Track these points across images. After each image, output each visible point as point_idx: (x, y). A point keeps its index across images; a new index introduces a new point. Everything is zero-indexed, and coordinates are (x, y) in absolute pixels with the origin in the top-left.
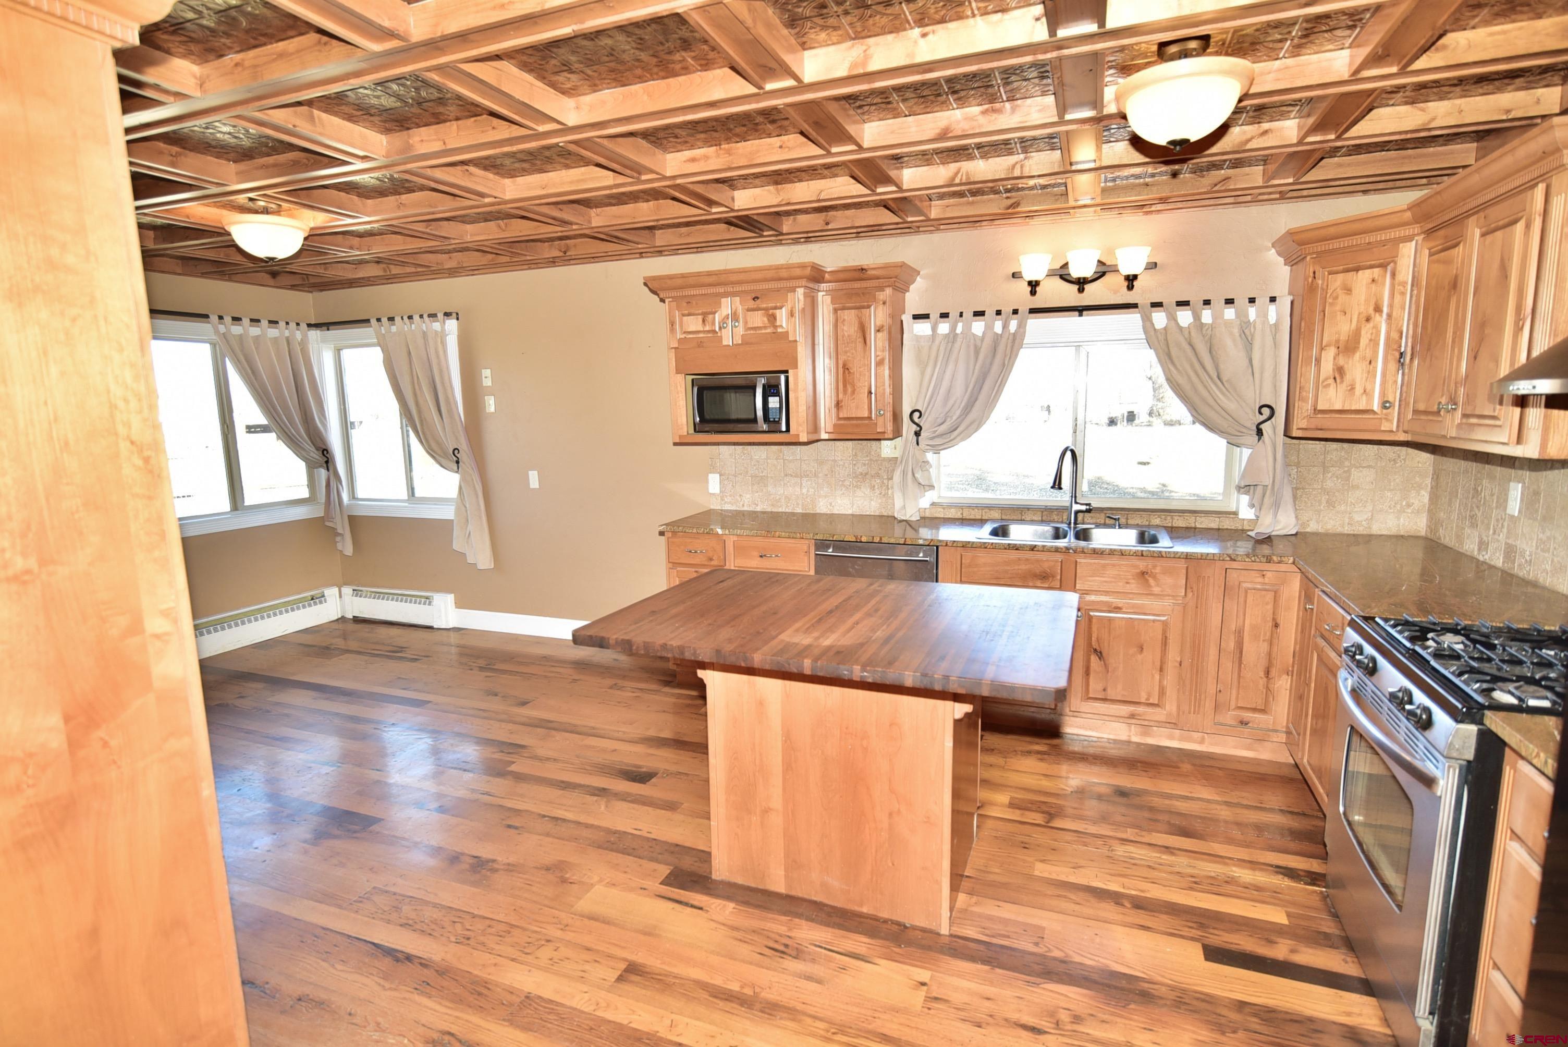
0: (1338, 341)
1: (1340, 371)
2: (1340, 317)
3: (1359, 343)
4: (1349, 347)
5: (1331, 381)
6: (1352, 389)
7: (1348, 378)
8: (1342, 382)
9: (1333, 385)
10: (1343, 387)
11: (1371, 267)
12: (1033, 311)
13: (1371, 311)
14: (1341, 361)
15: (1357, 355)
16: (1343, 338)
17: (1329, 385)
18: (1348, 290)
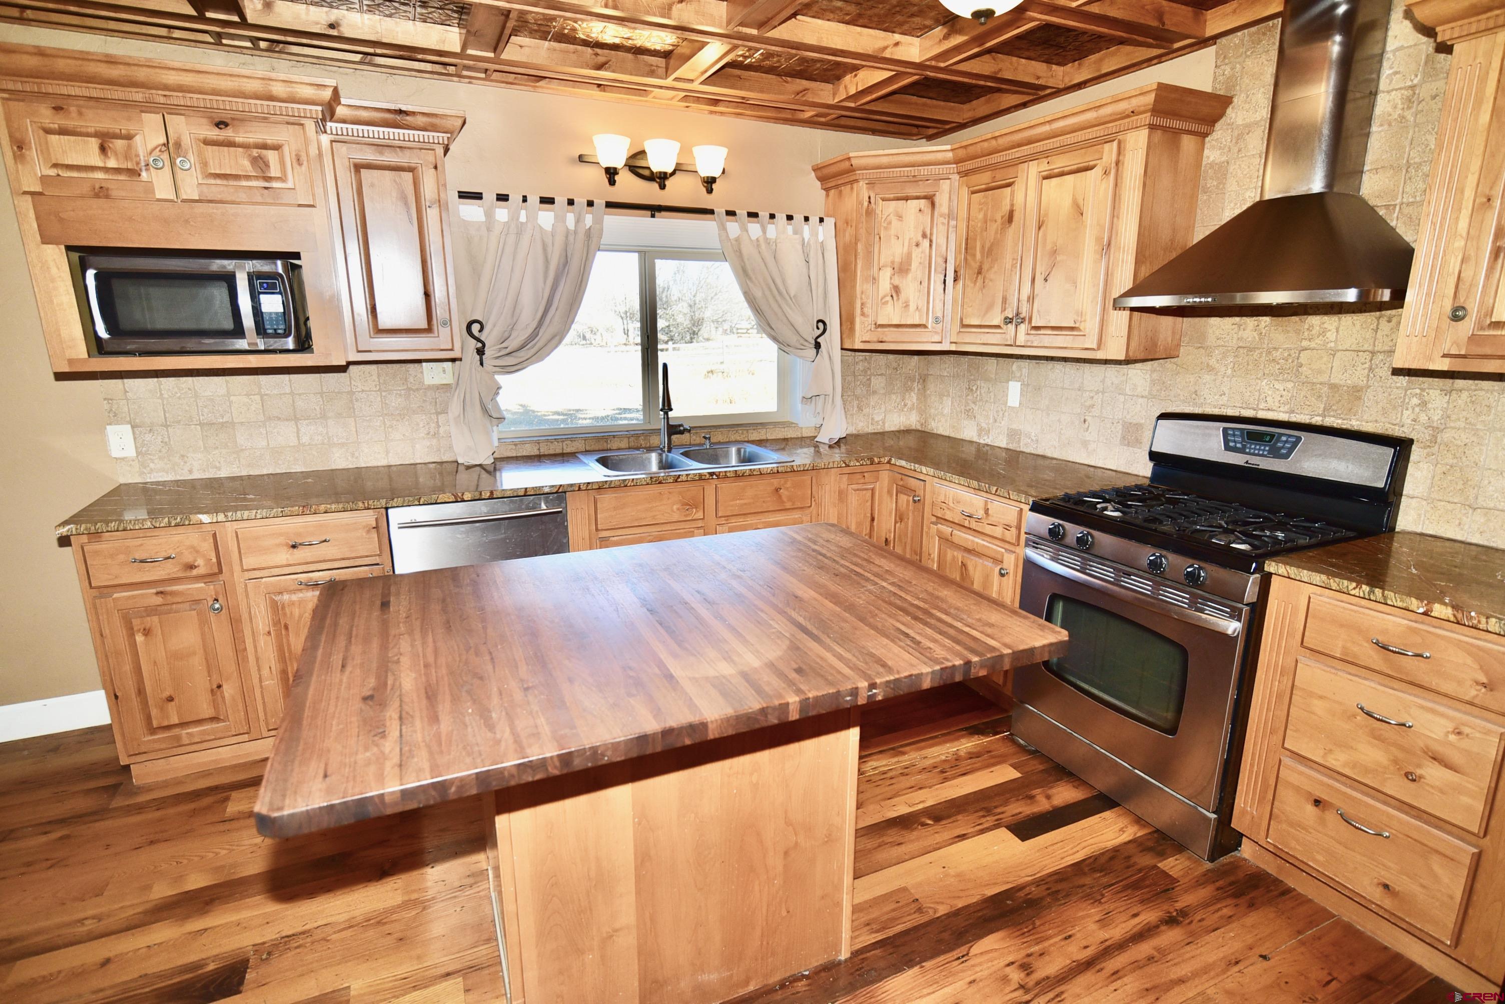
0: (893, 262)
1: (896, 289)
2: (893, 240)
3: (910, 265)
4: (902, 269)
5: (889, 298)
6: (907, 306)
7: (903, 296)
8: (898, 299)
9: (891, 301)
10: (899, 304)
11: (918, 198)
12: (610, 205)
13: (920, 238)
14: (896, 281)
15: (910, 276)
16: (898, 260)
17: (887, 302)
18: (900, 217)
